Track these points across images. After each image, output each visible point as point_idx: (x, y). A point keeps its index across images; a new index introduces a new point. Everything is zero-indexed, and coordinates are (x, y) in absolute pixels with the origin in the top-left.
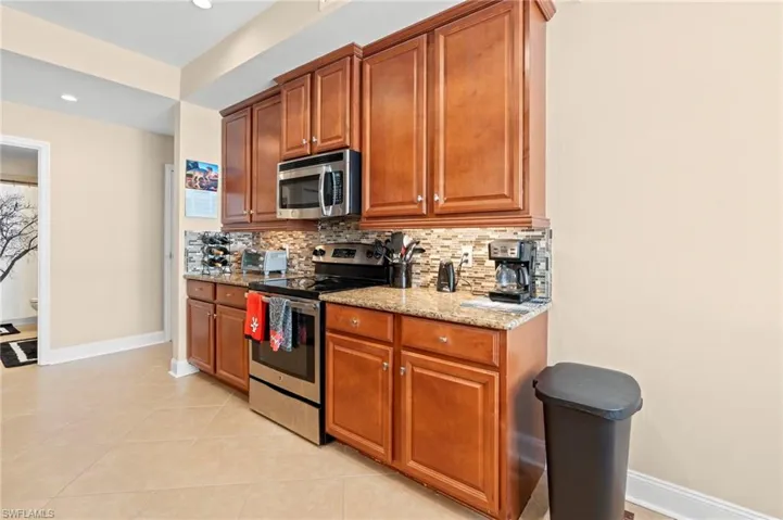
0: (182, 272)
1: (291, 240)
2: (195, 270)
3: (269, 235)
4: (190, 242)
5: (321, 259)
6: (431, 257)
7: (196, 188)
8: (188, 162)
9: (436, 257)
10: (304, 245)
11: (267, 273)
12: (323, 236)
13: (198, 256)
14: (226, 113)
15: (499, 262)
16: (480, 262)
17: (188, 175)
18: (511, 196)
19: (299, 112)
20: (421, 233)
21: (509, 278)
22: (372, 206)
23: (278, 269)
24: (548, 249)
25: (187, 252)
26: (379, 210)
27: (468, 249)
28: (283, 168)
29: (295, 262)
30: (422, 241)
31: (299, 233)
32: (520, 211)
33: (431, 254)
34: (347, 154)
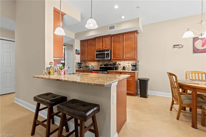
0: (75, 69)
1: (94, 64)
2: (77, 69)
3: (88, 63)
4: (76, 64)
5: (101, 66)
7: (77, 54)
8: (76, 50)
9: (122, 66)
10: (97, 64)
12: (101, 63)
13: (77, 67)
14: (81, 41)
15: (132, 66)
16: (129, 66)
17: (76, 52)
18: (134, 57)
19: (100, 43)
20: (119, 62)
21: (134, 68)
24: (138, 64)
26: (114, 59)
27: (127, 64)
28: (97, 52)
29: (95, 67)
31: (96, 62)
32: (135, 59)
33: (121, 65)
34: (110, 50)
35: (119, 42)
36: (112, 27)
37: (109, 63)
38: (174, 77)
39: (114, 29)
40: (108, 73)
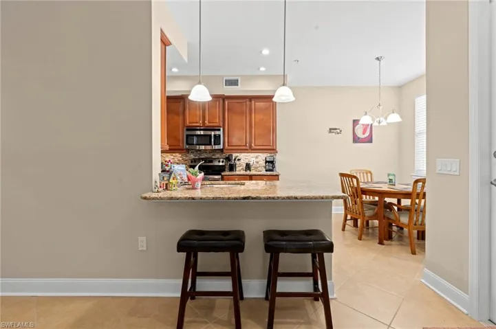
10: (180, 159)
15: (266, 162)
16: (257, 162)
19: (196, 109)
20: (240, 154)
21: (269, 166)
22: (228, 146)
26: (231, 147)
27: (254, 159)
28: (187, 130)
32: (274, 150)
33: (242, 161)
34: (222, 129)
35: (242, 113)
36: (234, 83)
37: (213, 155)
38: (355, 180)
39: (236, 87)
40: (222, 179)
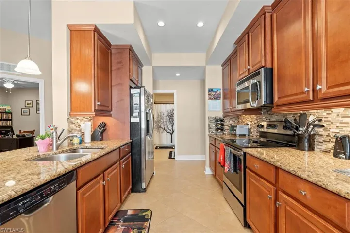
0: (207, 133)
1: (251, 120)
2: (212, 132)
3: (242, 117)
4: (210, 121)
5: (262, 130)
6: (331, 130)
7: (212, 99)
8: (209, 89)
9: (336, 131)
10: (256, 122)
11: (238, 135)
12: (264, 117)
13: (213, 127)
14: (223, 65)
17: (209, 95)
22: (279, 98)
23: (245, 134)
25: (209, 125)
26: (282, 100)
28: (239, 84)
29: (252, 131)
30: (323, 119)
31: (254, 116)
34: (262, 71)
